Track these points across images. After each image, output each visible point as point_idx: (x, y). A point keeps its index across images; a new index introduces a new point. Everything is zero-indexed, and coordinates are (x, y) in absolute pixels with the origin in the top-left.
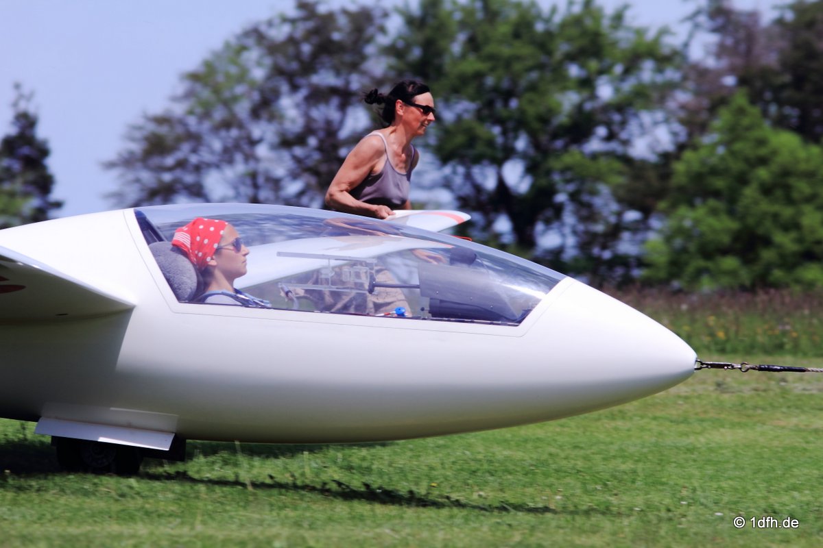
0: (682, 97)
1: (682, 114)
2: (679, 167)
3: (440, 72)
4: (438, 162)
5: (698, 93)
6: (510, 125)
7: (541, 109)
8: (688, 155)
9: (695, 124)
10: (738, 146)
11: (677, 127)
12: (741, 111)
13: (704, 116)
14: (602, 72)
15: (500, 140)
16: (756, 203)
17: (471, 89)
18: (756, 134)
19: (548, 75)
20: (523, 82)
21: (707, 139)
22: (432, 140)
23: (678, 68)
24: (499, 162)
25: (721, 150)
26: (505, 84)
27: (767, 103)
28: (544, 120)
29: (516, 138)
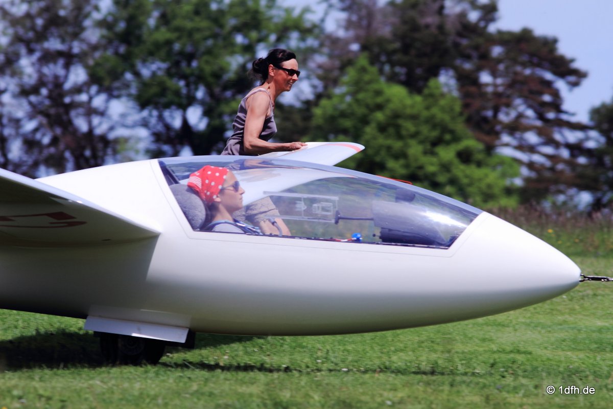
0: (320, 59)
1: (320, 72)
2: (317, 111)
3: (139, 40)
4: (138, 108)
5: (331, 56)
6: (192, 79)
7: (216, 68)
8: (324, 102)
9: (329, 79)
10: (361, 96)
11: (317, 82)
12: (363, 70)
13: (336, 73)
14: (260, 40)
15: (184, 91)
16: (375, 138)
17: (163, 53)
18: (375, 86)
19: (220, 42)
20: (202, 48)
21: (338, 91)
22: (133, 90)
23: (317, 37)
24: (184, 107)
25: (348, 99)
26: (189, 49)
27: (383, 64)
28: (217, 75)
29: (196, 89)
